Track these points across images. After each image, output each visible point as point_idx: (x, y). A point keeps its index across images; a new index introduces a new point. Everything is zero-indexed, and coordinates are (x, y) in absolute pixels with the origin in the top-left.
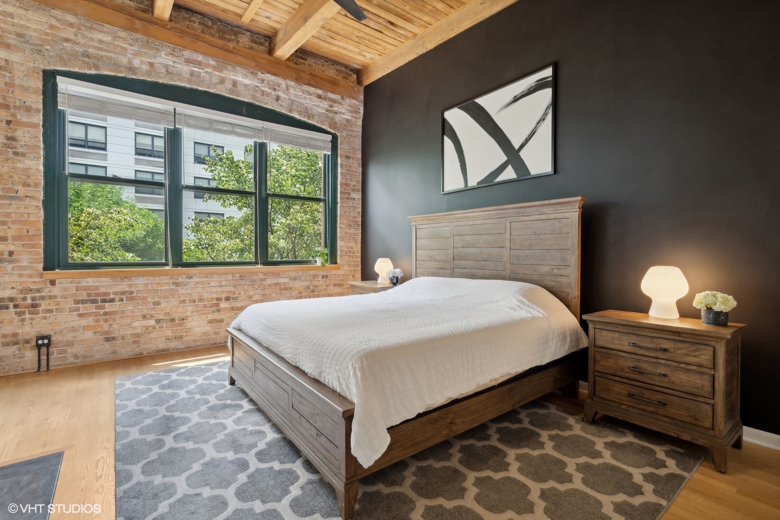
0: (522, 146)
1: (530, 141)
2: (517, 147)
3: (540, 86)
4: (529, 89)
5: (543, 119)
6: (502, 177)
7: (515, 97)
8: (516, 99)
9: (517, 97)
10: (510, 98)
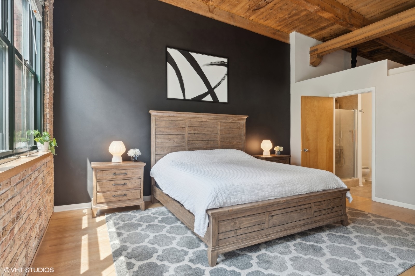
0: (215, 87)
1: (218, 86)
2: (213, 87)
3: (222, 64)
4: (218, 63)
5: (223, 79)
6: (205, 99)
7: (212, 63)
8: (212, 64)
9: (213, 63)
10: (209, 62)
